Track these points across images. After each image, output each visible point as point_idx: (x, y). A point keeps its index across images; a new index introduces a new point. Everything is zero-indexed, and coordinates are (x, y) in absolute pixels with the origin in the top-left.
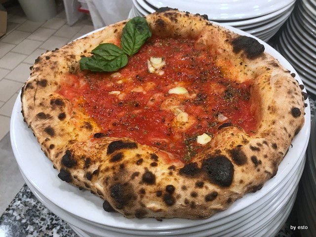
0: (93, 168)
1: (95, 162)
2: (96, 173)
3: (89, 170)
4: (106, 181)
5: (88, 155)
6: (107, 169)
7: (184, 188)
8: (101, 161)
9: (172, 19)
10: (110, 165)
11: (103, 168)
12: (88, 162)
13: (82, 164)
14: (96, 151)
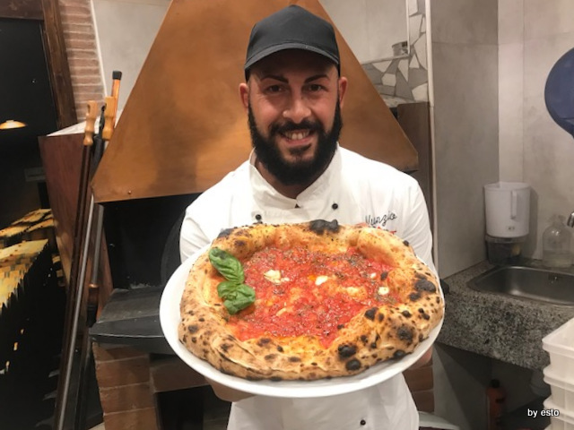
0: (372, 339)
1: (369, 333)
2: (378, 338)
3: (370, 342)
4: (389, 336)
5: (359, 335)
6: (383, 329)
7: (425, 305)
8: (373, 329)
9: (246, 235)
10: (382, 324)
11: (379, 331)
12: (364, 339)
13: (360, 344)
14: (362, 327)
